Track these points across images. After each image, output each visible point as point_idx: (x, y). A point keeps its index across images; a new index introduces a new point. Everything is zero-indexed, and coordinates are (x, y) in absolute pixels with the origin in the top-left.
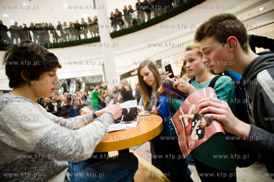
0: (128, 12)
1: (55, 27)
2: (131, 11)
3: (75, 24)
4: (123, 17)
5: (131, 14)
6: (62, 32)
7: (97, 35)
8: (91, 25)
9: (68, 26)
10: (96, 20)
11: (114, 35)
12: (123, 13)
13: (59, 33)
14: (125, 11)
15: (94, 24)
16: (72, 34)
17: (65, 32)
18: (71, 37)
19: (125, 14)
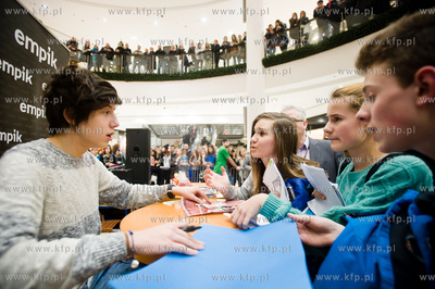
0: (298, 23)
1: (186, 51)
2: (305, 21)
3: (213, 46)
4: (288, 32)
5: (302, 26)
6: (194, 58)
7: (242, 62)
8: (235, 46)
9: (203, 48)
10: (245, 39)
11: (269, 62)
12: (288, 26)
13: (190, 59)
14: (293, 22)
15: (240, 46)
16: (207, 60)
17: (197, 58)
18: (205, 65)
19: (292, 26)
